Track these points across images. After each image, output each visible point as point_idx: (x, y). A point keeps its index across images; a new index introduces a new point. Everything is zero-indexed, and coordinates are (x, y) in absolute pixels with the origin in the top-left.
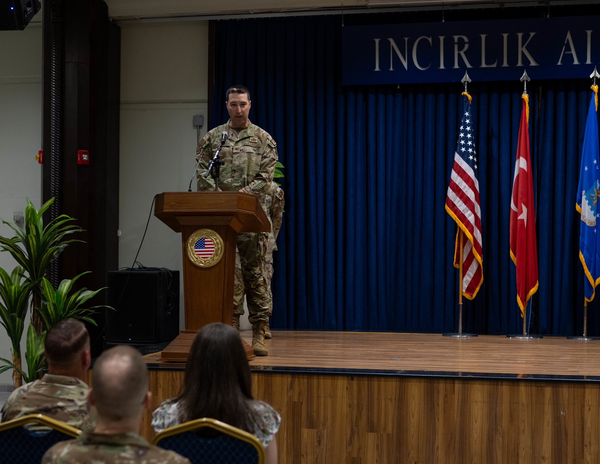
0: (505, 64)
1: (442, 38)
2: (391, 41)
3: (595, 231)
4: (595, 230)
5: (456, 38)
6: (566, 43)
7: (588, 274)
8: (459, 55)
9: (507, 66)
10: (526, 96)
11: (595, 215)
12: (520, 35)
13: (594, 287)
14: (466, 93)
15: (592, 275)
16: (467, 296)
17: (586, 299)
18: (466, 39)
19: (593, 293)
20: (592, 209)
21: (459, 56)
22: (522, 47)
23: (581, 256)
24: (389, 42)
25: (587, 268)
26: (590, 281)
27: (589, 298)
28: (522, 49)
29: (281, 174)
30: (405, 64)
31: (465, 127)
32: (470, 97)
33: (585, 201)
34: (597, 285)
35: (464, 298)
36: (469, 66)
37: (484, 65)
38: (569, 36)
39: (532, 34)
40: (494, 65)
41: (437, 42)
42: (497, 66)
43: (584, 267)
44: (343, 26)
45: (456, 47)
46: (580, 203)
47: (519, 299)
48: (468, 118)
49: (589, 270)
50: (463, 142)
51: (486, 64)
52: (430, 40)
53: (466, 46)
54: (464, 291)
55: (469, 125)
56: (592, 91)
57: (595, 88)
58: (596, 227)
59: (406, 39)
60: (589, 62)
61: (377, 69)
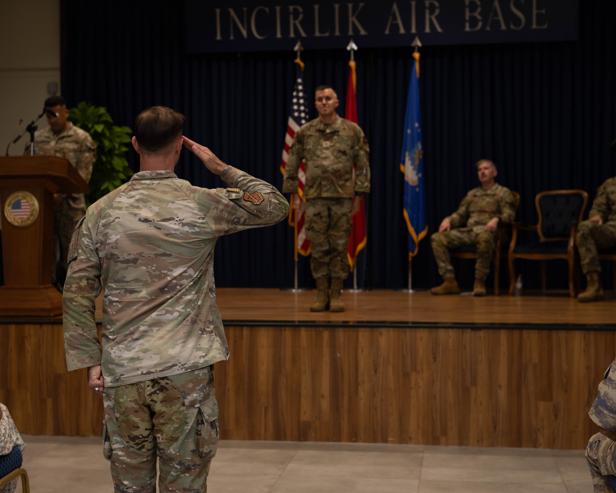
0: (337, 33)
1: (278, 9)
2: (232, 11)
4: (418, 189)
5: (291, 8)
6: (392, 13)
7: (411, 230)
9: (339, 34)
10: (353, 64)
11: (417, 174)
12: (350, 6)
13: (416, 242)
14: (298, 61)
15: (414, 230)
16: (302, 253)
17: (410, 253)
18: (300, 9)
19: (416, 248)
20: (414, 169)
21: (295, 26)
22: (353, 17)
23: (406, 214)
24: (229, 12)
25: (410, 225)
26: (413, 237)
27: (413, 252)
28: (352, 19)
30: (244, 33)
31: (298, 93)
32: (302, 64)
33: (408, 162)
34: (420, 241)
35: (299, 255)
36: (303, 34)
37: (317, 34)
38: (395, 7)
39: (361, 5)
40: (327, 34)
41: (273, 12)
42: (329, 35)
43: (407, 224)
45: (291, 17)
46: (404, 163)
48: (300, 84)
49: (412, 226)
50: (295, 107)
51: (321, 32)
52: (267, 10)
53: (301, 17)
54: (299, 247)
55: (301, 91)
56: (413, 59)
57: (417, 55)
58: (418, 186)
59: (245, 9)
60: (414, 31)
61: (219, 37)
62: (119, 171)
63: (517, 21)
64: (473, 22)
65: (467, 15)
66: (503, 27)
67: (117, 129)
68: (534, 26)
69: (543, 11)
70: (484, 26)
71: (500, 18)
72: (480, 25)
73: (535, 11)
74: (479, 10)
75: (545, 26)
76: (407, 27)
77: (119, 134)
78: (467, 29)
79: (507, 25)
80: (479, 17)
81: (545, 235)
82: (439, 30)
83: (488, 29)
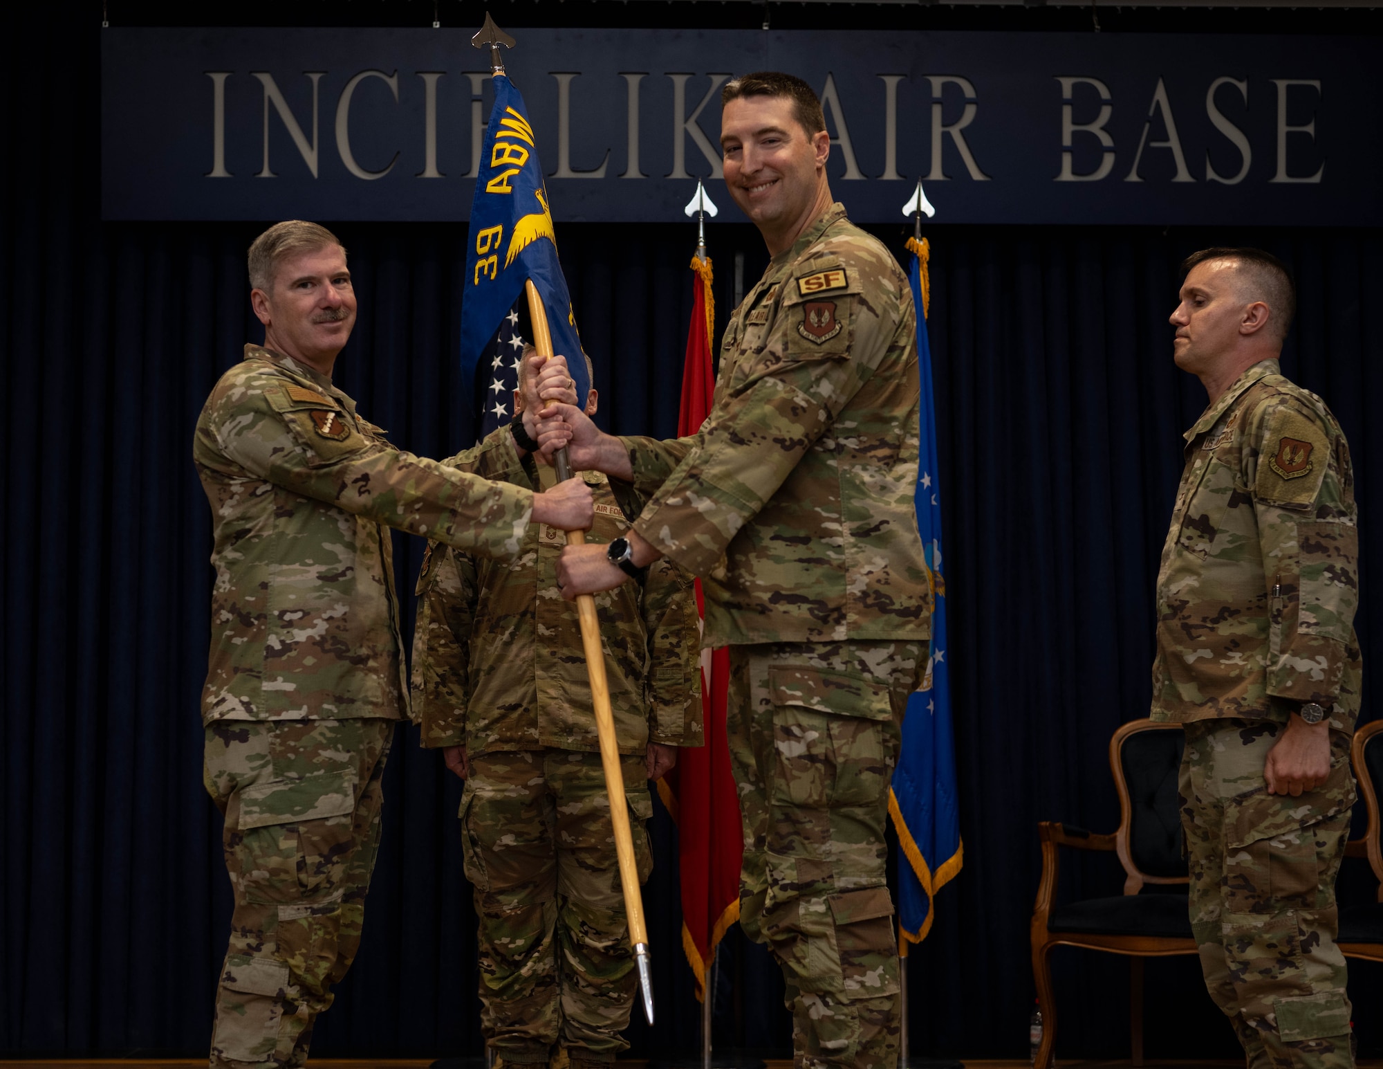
0: (633, 172)
1: (431, 80)
2: (266, 79)
3: (931, 707)
4: (932, 703)
5: (476, 80)
7: (911, 847)
9: (639, 176)
10: (705, 263)
12: (680, 81)
13: (930, 893)
15: (923, 853)
17: (906, 934)
19: (926, 913)
22: (686, 120)
24: (260, 87)
25: (907, 832)
26: (919, 875)
27: (915, 930)
28: (685, 126)
30: (311, 159)
34: (942, 889)
37: (564, 171)
38: (830, 91)
39: (718, 80)
40: (600, 174)
41: (414, 93)
42: (607, 173)
43: (897, 828)
44: (106, 24)
45: (477, 110)
47: (687, 937)
49: (916, 837)
51: (573, 167)
52: (393, 83)
56: (911, 256)
57: (921, 246)
58: (932, 695)
59: (315, 78)
60: (890, 174)
61: (219, 171)
63: (1228, 158)
64: (1087, 153)
65: (1068, 128)
66: (1183, 176)
68: (1281, 177)
69: (1310, 129)
70: (1120, 169)
71: (1174, 143)
72: (1109, 161)
73: (1283, 129)
74: (1106, 113)
75: (1316, 179)
76: (870, 159)
78: (1067, 175)
79: (1195, 168)
80: (1106, 140)
82: (977, 175)
83: (1133, 177)
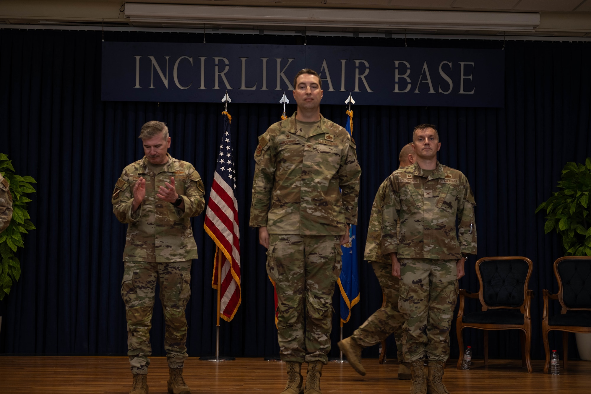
0: (264, 88)
1: (203, 59)
2: (152, 58)
3: (351, 252)
4: (351, 251)
5: (217, 59)
6: (321, 70)
7: (344, 294)
8: (220, 76)
9: (266, 89)
12: (279, 61)
13: (350, 308)
14: (226, 112)
15: (348, 296)
16: (225, 318)
17: (342, 321)
18: (227, 62)
19: (348, 314)
22: (281, 72)
24: (151, 60)
25: (343, 289)
26: (346, 303)
27: (345, 319)
28: (280, 74)
29: (33, 189)
30: (166, 83)
31: (225, 146)
32: (230, 117)
34: (353, 307)
35: (221, 319)
36: (229, 88)
37: (243, 88)
38: (325, 64)
39: (290, 60)
40: (254, 88)
41: (197, 63)
42: (257, 88)
43: (340, 289)
44: (103, 40)
45: (217, 68)
48: (227, 137)
49: (346, 291)
50: (222, 161)
51: (246, 86)
52: (191, 60)
53: (227, 68)
54: (222, 312)
55: (228, 144)
56: (347, 116)
57: (350, 113)
58: (351, 248)
59: (167, 58)
60: (343, 89)
61: (137, 86)
62: (20, 224)
63: (446, 86)
64: (403, 84)
65: (397, 76)
66: (432, 91)
67: (19, 178)
68: (462, 92)
69: (471, 77)
70: (413, 89)
71: (429, 81)
72: (409, 87)
73: (462, 77)
74: (409, 72)
75: (472, 92)
76: (337, 85)
77: (22, 184)
78: (396, 90)
79: (436, 89)
80: (409, 80)
81: (487, 303)
82: (369, 90)
83: (417, 91)
